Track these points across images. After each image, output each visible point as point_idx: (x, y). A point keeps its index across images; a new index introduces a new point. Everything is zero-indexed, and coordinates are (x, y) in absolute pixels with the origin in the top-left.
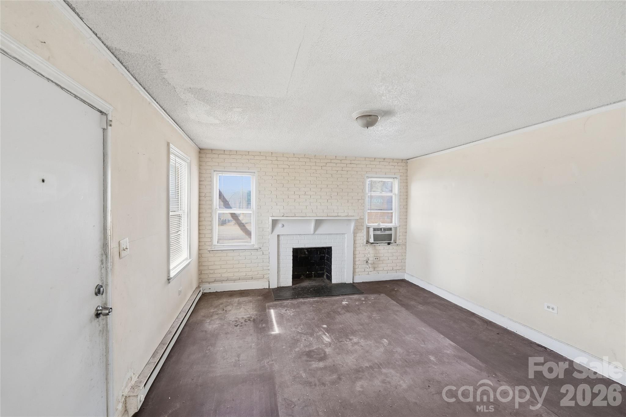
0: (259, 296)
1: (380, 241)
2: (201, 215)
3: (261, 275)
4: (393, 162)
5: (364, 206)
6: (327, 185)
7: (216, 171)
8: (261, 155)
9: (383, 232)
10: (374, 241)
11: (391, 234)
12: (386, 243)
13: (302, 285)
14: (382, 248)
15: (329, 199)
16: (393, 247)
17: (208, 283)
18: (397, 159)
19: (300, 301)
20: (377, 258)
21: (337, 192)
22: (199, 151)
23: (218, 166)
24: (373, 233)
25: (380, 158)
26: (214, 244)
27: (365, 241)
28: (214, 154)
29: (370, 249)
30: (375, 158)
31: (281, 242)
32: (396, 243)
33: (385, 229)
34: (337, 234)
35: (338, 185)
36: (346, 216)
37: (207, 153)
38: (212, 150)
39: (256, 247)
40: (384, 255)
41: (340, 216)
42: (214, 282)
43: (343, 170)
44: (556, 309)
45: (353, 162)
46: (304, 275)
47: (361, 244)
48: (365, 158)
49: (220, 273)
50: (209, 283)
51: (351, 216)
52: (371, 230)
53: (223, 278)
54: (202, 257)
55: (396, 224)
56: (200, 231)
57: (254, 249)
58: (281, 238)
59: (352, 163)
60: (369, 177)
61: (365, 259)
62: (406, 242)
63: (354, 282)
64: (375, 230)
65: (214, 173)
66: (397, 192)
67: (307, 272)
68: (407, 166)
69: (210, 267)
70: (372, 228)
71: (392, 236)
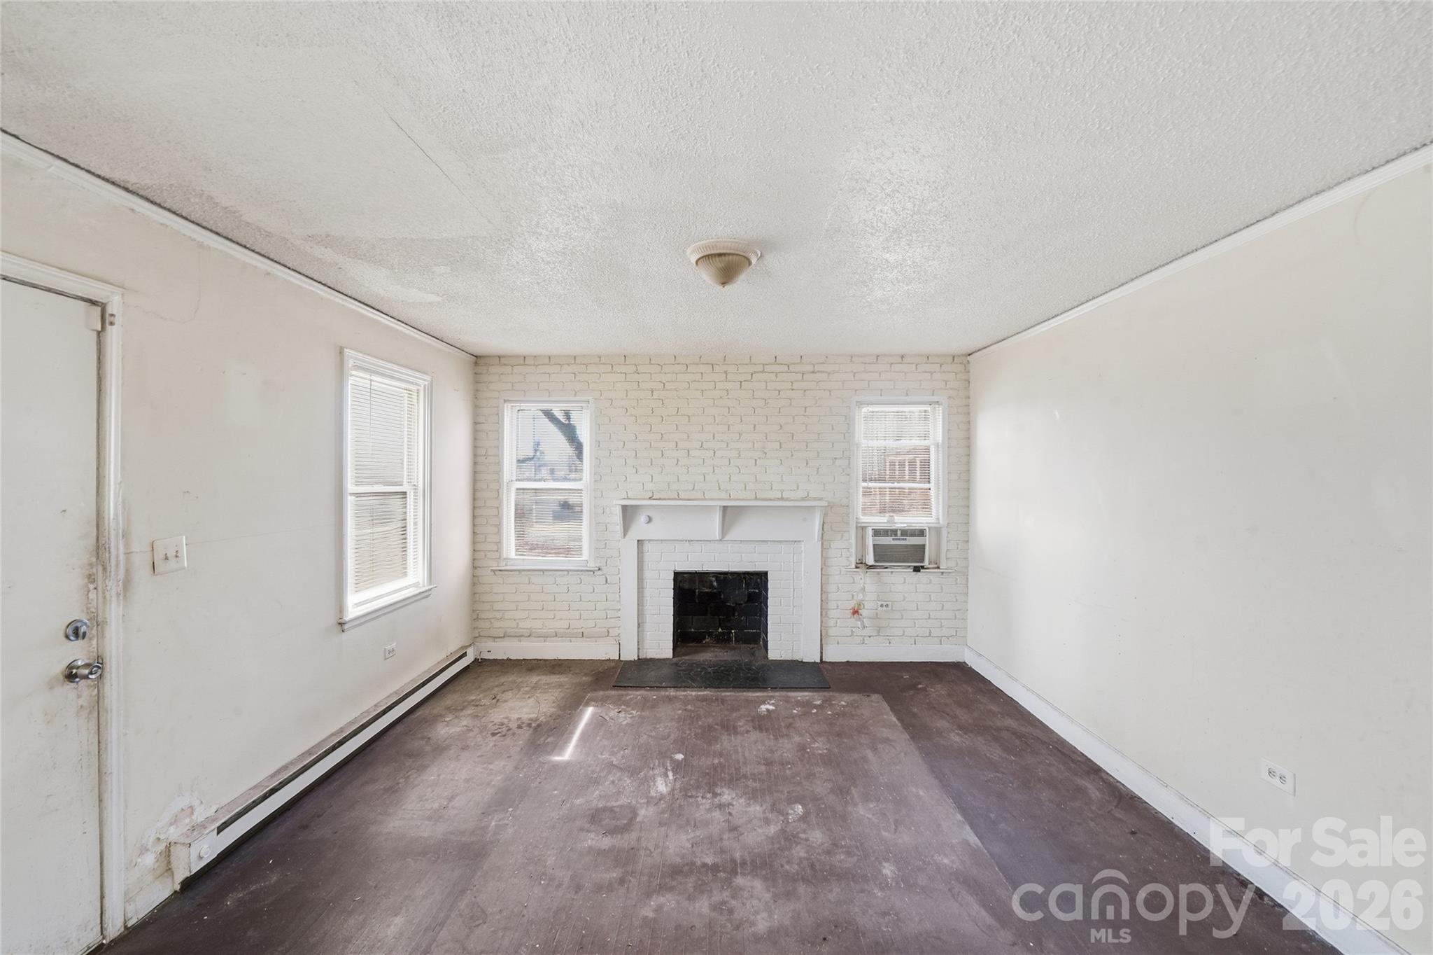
0: (586, 675)
1: (891, 562)
2: (478, 495)
3: (603, 630)
4: (926, 363)
5: (848, 475)
6: (755, 425)
7: (509, 401)
8: (602, 362)
9: (899, 539)
10: (876, 561)
11: (924, 546)
12: (910, 566)
13: (696, 658)
14: (900, 579)
15: (759, 458)
16: (931, 577)
17: (491, 639)
18: (938, 356)
19: (667, 693)
20: (885, 603)
21: (779, 441)
22: (474, 361)
23: (513, 389)
24: (873, 540)
25: (890, 356)
26: (505, 556)
27: (853, 561)
28: (505, 365)
29: (867, 581)
30: (878, 356)
31: (647, 557)
32: (938, 568)
33: (905, 533)
34: (781, 541)
35: (782, 424)
36: (803, 499)
37: (490, 365)
38: (500, 357)
39: (592, 565)
40: (904, 597)
41: (787, 499)
42: (504, 637)
43: (795, 387)
44: (1289, 779)
45: (818, 368)
46: (710, 635)
47: (842, 568)
48: (852, 357)
49: (515, 620)
50: (494, 638)
51: (815, 499)
52: (870, 532)
53: (521, 630)
54: (480, 583)
55: (938, 519)
56: (476, 528)
57: (587, 571)
58: (647, 547)
59: (819, 372)
60: (865, 404)
61: (853, 604)
62: (967, 567)
63: (824, 660)
64: (877, 533)
65: (506, 405)
66: (941, 439)
67: (720, 630)
68: (969, 372)
69: (497, 606)
70: (870, 529)
71: (924, 549)
